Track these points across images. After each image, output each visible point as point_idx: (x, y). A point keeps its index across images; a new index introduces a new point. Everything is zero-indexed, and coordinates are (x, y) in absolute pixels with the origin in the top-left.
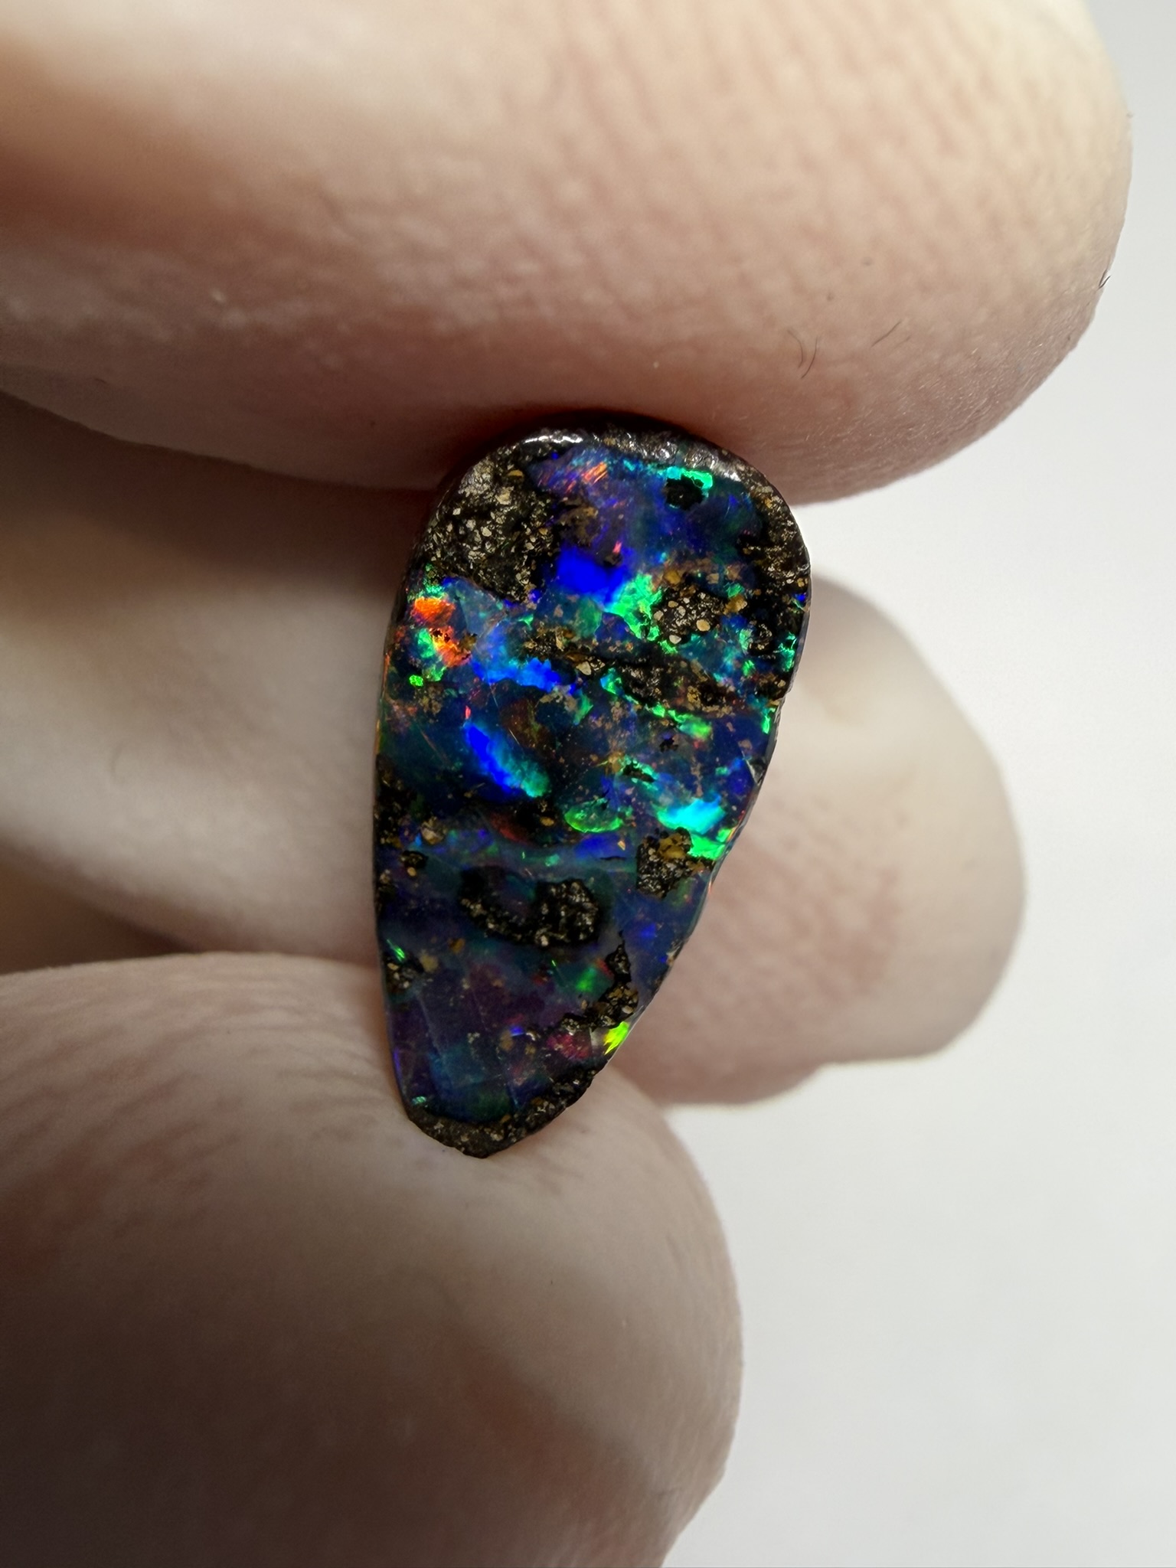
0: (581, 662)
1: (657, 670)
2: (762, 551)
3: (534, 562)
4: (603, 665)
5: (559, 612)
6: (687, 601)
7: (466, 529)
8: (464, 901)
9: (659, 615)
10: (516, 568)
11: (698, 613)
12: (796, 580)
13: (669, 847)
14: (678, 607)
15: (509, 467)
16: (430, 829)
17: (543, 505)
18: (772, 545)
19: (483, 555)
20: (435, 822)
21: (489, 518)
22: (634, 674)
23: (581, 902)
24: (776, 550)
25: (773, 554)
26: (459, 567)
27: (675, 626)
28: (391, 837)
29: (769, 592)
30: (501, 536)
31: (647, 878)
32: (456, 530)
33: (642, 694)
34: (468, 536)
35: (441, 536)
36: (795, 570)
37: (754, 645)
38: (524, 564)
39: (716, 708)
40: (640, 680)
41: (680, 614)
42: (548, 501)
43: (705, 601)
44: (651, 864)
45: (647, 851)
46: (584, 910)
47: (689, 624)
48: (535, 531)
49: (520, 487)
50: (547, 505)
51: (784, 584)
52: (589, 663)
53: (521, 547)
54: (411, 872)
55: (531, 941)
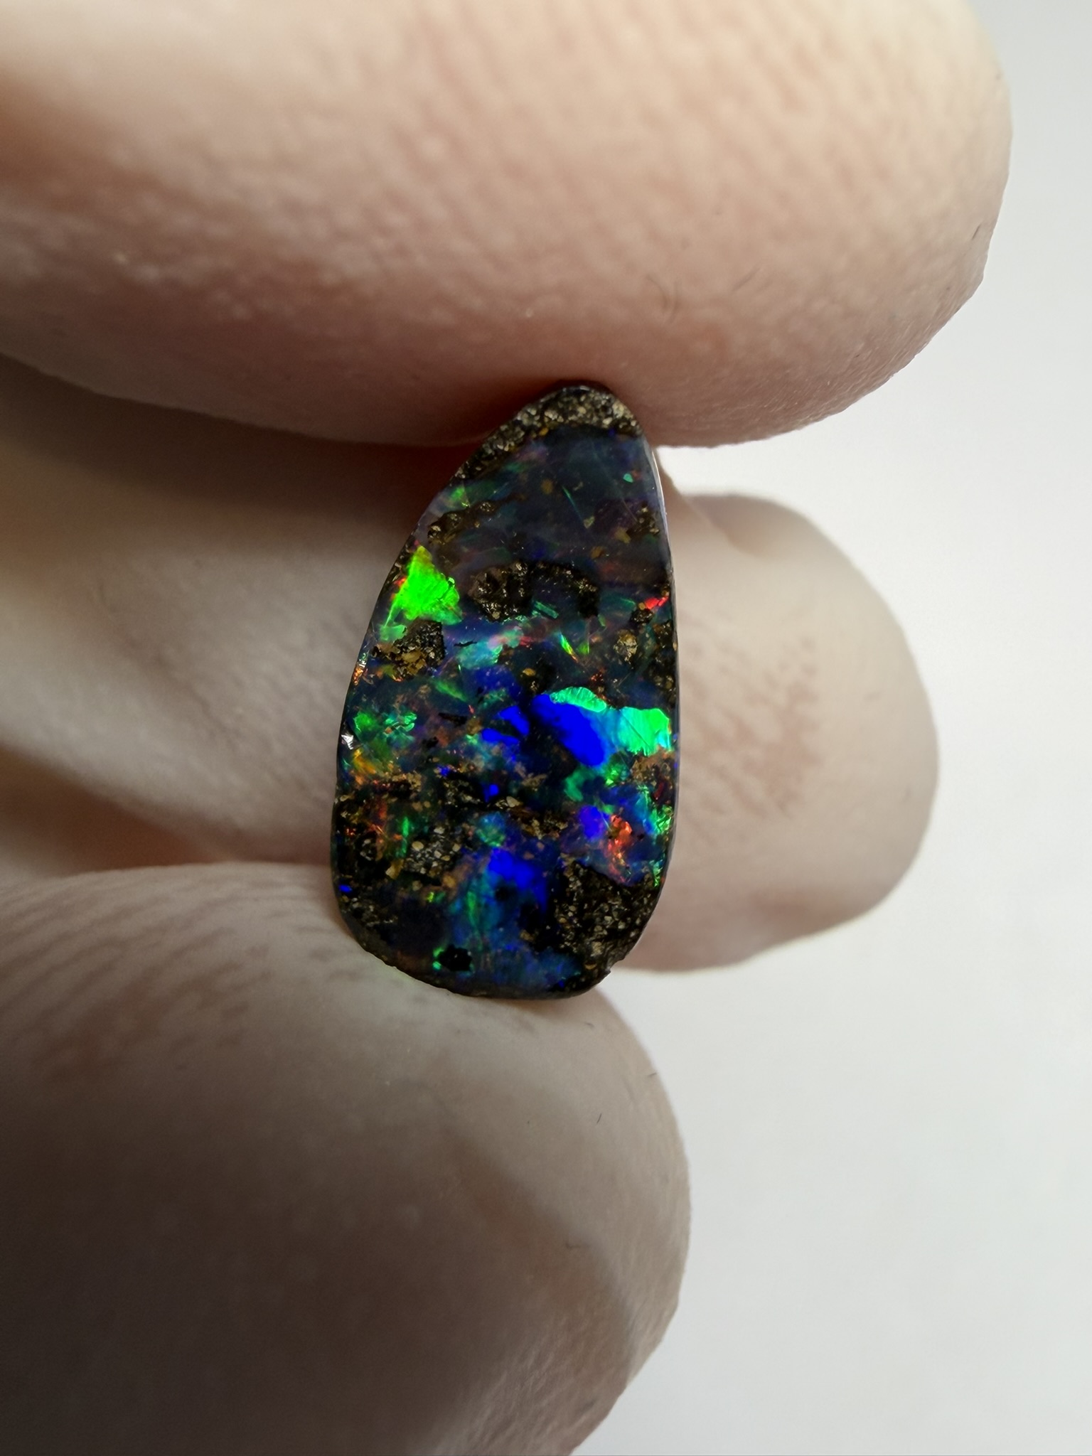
0: (516, 807)
1: (450, 803)
2: (382, 920)
3: (568, 894)
4: (497, 804)
6: (435, 864)
7: (625, 921)
8: (594, 590)
9: (456, 848)
10: (582, 891)
11: (423, 855)
12: (350, 901)
13: (417, 661)
14: (441, 857)
15: (596, 971)
16: (629, 646)
17: (566, 943)
18: (375, 926)
19: (610, 902)
20: (626, 656)
21: (608, 930)
22: (469, 798)
23: (489, 603)
24: (372, 923)
25: (372, 919)
26: (629, 893)
27: (442, 840)
28: (661, 630)
29: (370, 888)
30: (597, 916)
31: (432, 632)
32: (634, 920)
33: (461, 783)
35: (645, 914)
36: (352, 909)
37: (374, 841)
38: (576, 894)
39: (395, 779)
40: (464, 794)
41: (439, 851)
42: (563, 946)
43: (420, 867)
44: (431, 644)
45: (436, 657)
46: (484, 596)
47: (430, 844)
48: (570, 921)
49: (586, 957)
50: (563, 943)
51: (360, 897)
52: (508, 807)
53: (580, 908)
55: (531, 565)
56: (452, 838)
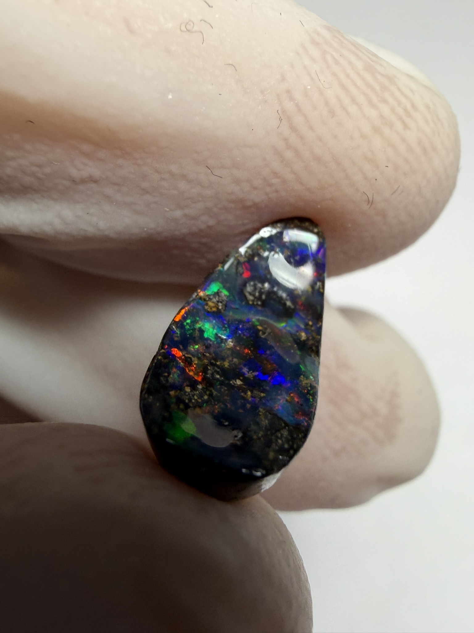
0: (240, 385)
1: (208, 376)
3: (260, 426)
4: (231, 382)
5: (248, 406)
6: (193, 401)
7: (289, 444)
8: (292, 307)
9: (206, 397)
10: (268, 426)
11: (189, 394)
12: (148, 398)
13: (214, 307)
14: (197, 399)
16: (303, 336)
21: (279, 447)
22: (218, 376)
23: (250, 296)
26: (292, 428)
27: (200, 391)
28: (316, 337)
30: (274, 439)
31: (223, 298)
33: (216, 368)
34: (288, 441)
37: (168, 376)
38: (264, 426)
39: (186, 355)
40: (216, 374)
41: (197, 396)
43: (186, 399)
44: (221, 302)
45: (222, 308)
46: (249, 292)
47: (193, 391)
52: (237, 384)
54: (310, 323)
55: (271, 286)
56: (205, 392)
